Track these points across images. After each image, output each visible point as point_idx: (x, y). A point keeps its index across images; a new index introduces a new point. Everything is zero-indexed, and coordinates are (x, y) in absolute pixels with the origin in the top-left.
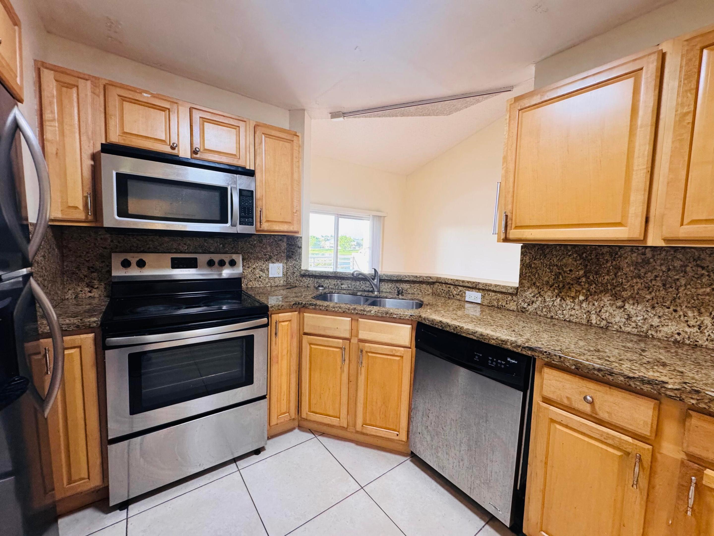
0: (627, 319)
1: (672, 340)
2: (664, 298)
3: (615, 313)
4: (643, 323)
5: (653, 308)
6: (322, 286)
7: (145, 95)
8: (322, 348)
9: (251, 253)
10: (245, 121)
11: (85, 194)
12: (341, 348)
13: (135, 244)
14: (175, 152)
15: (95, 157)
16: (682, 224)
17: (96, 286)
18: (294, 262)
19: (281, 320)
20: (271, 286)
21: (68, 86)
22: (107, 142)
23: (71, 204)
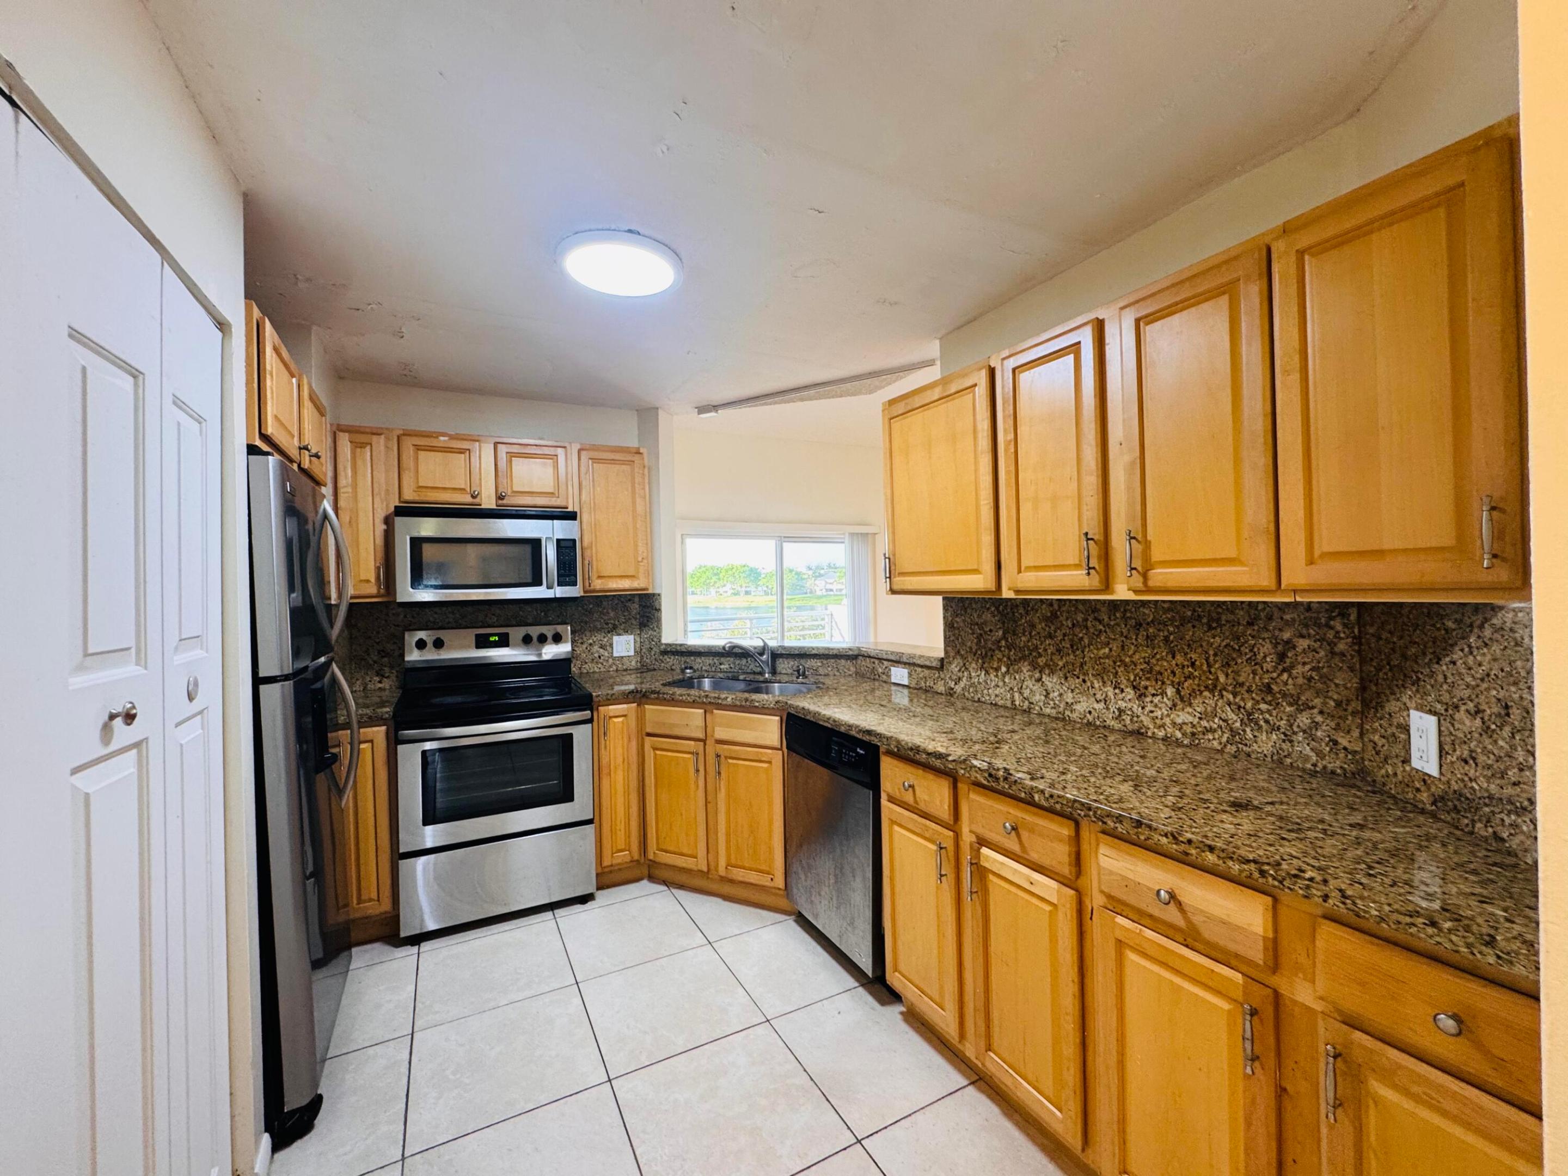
0: (1046, 696)
1: (1085, 721)
2: (1073, 664)
3: (1034, 688)
4: (1060, 701)
5: (1066, 678)
6: (691, 668)
7: (442, 438)
8: (669, 754)
9: (586, 623)
10: (565, 447)
11: (378, 564)
12: (692, 753)
13: (431, 619)
14: (477, 501)
15: (388, 521)
16: (1020, 571)
17: (387, 675)
18: (650, 632)
19: (612, 714)
20: (617, 670)
21: (362, 445)
22: (400, 502)
23: (363, 578)
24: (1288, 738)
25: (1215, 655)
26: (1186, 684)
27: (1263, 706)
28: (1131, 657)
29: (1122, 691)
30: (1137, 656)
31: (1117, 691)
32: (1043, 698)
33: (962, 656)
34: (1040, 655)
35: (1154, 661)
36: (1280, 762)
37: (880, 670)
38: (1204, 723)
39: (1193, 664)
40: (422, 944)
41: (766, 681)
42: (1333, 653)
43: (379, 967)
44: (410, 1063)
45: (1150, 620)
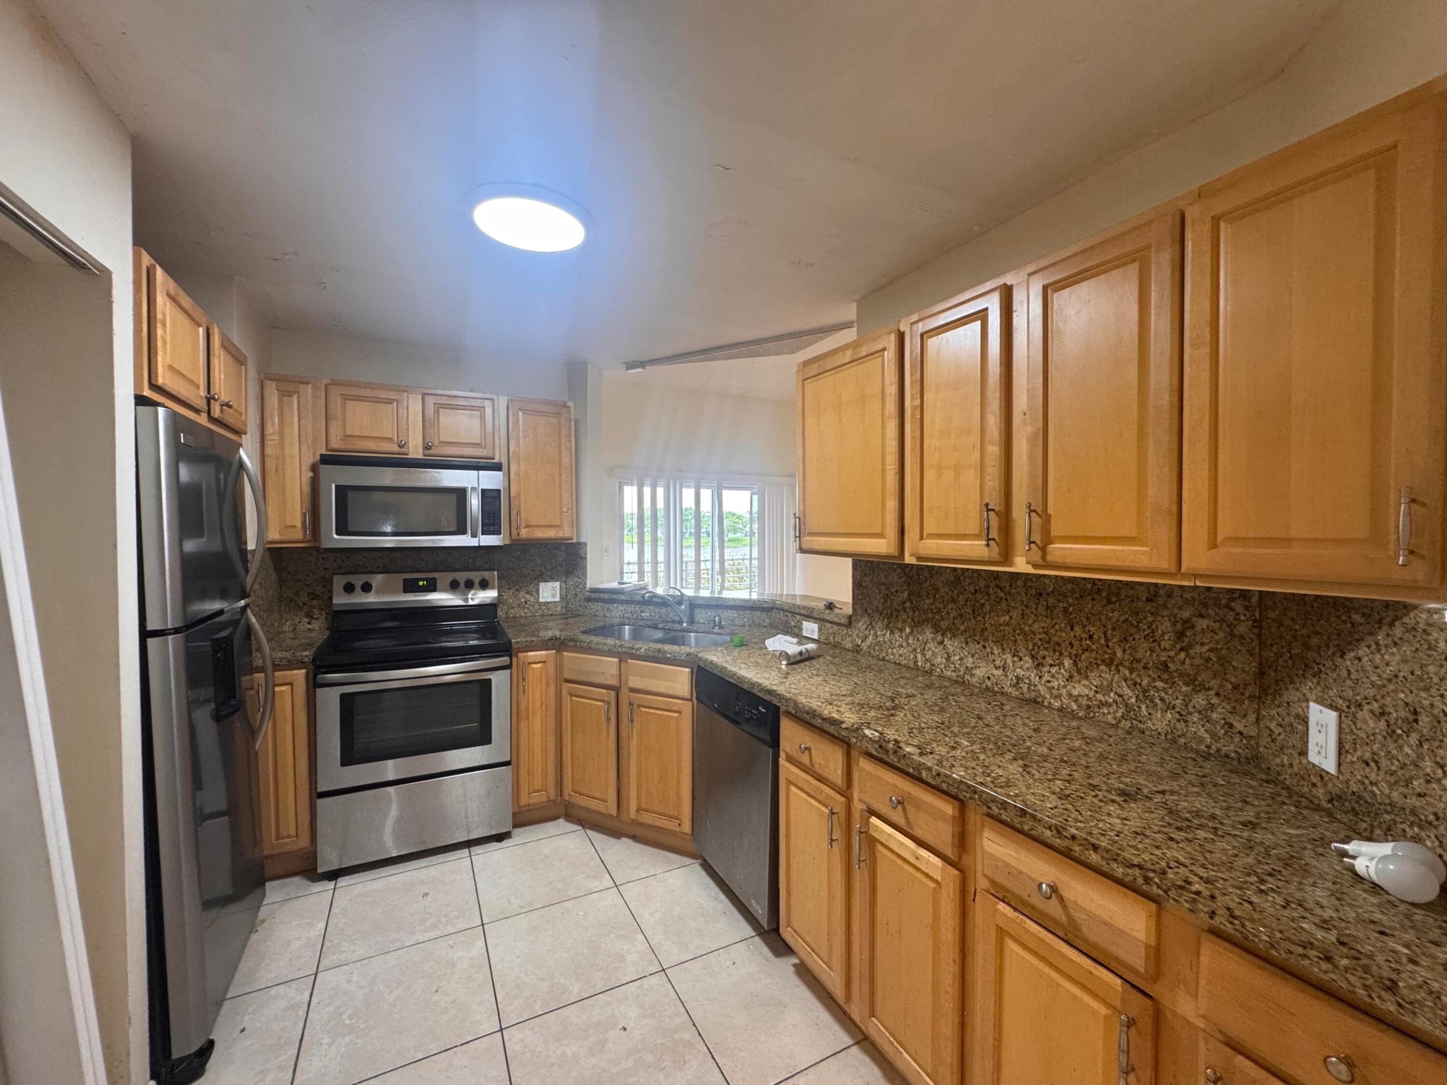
0: (947, 659)
1: (984, 686)
2: (974, 629)
3: (937, 651)
4: (960, 664)
5: (967, 643)
7: (370, 389)
8: (584, 700)
9: (513, 569)
10: (492, 399)
11: (304, 511)
12: (605, 701)
13: (361, 564)
14: (404, 450)
15: (314, 468)
16: (922, 538)
17: (315, 617)
18: (576, 579)
19: (530, 661)
20: (543, 615)
21: (290, 394)
22: (327, 450)
23: (289, 523)
24: (1183, 718)
25: (1114, 629)
26: (1083, 657)
27: (1159, 684)
28: (1030, 626)
29: (1021, 659)
30: (1036, 626)
31: (1016, 659)
32: (944, 660)
33: (869, 615)
34: (943, 619)
35: (1052, 631)
36: (1174, 741)
37: (793, 623)
38: (1100, 697)
39: (1091, 637)
40: (340, 879)
41: (684, 630)
42: (1232, 634)
43: (296, 903)
44: (309, 1005)
45: (1051, 589)
